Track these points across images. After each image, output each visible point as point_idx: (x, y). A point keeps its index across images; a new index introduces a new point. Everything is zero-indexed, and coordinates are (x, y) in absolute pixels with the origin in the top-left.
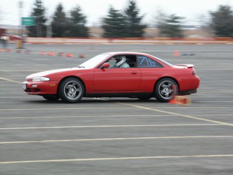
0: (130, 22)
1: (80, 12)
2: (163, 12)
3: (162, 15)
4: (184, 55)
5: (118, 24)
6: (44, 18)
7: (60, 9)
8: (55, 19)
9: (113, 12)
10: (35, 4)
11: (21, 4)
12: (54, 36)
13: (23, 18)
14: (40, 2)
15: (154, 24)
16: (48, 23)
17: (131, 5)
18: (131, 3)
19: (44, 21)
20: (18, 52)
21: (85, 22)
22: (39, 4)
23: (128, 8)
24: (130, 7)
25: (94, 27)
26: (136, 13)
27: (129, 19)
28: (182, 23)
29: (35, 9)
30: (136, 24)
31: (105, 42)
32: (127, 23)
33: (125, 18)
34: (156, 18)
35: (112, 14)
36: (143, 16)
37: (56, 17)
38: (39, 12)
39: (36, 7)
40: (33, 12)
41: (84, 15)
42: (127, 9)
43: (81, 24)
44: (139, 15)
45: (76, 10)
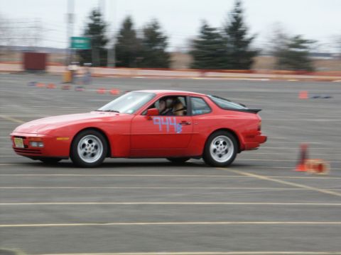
0: (233, 46)
1: (158, 31)
2: (283, 32)
3: (281, 37)
4: (315, 97)
5: (215, 50)
6: (104, 39)
7: (128, 24)
8: (120, 39)
9: (207, 32)
10: (91, 17)
11: (70, 18)
12: (118, 66)
13: (73, 38)
14: (99, 15)
15: (268, 49)
16: (109, 46)
17: (234, 20)
18: (236, 17)
19: (105, 42)
20: (66, 88)
21: (165, 45)
22: (97, 17)
23: (231, 25)
24: (233, 23)
25: (178, 53)
26: (243, 33)
27: (231, 42)
28: (312, 48)
29: (90, 25)
30: (241, 49)
31: (195, 75)
32: (228, 48)
33: (226, 41)
34: (273, 41)
35: (205, 34)
36: (252, 38)
37: (121, 36)
38: (96, 29)
39: (91, 22)
40: (88, 28)
41: (163, 35)
42: (229, 27)
43: (158, 47)
44: (247, 36)
45: (152, 27)
